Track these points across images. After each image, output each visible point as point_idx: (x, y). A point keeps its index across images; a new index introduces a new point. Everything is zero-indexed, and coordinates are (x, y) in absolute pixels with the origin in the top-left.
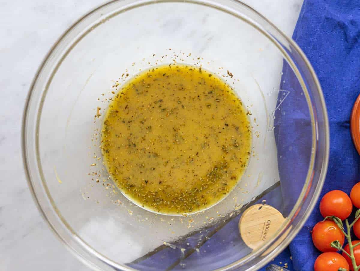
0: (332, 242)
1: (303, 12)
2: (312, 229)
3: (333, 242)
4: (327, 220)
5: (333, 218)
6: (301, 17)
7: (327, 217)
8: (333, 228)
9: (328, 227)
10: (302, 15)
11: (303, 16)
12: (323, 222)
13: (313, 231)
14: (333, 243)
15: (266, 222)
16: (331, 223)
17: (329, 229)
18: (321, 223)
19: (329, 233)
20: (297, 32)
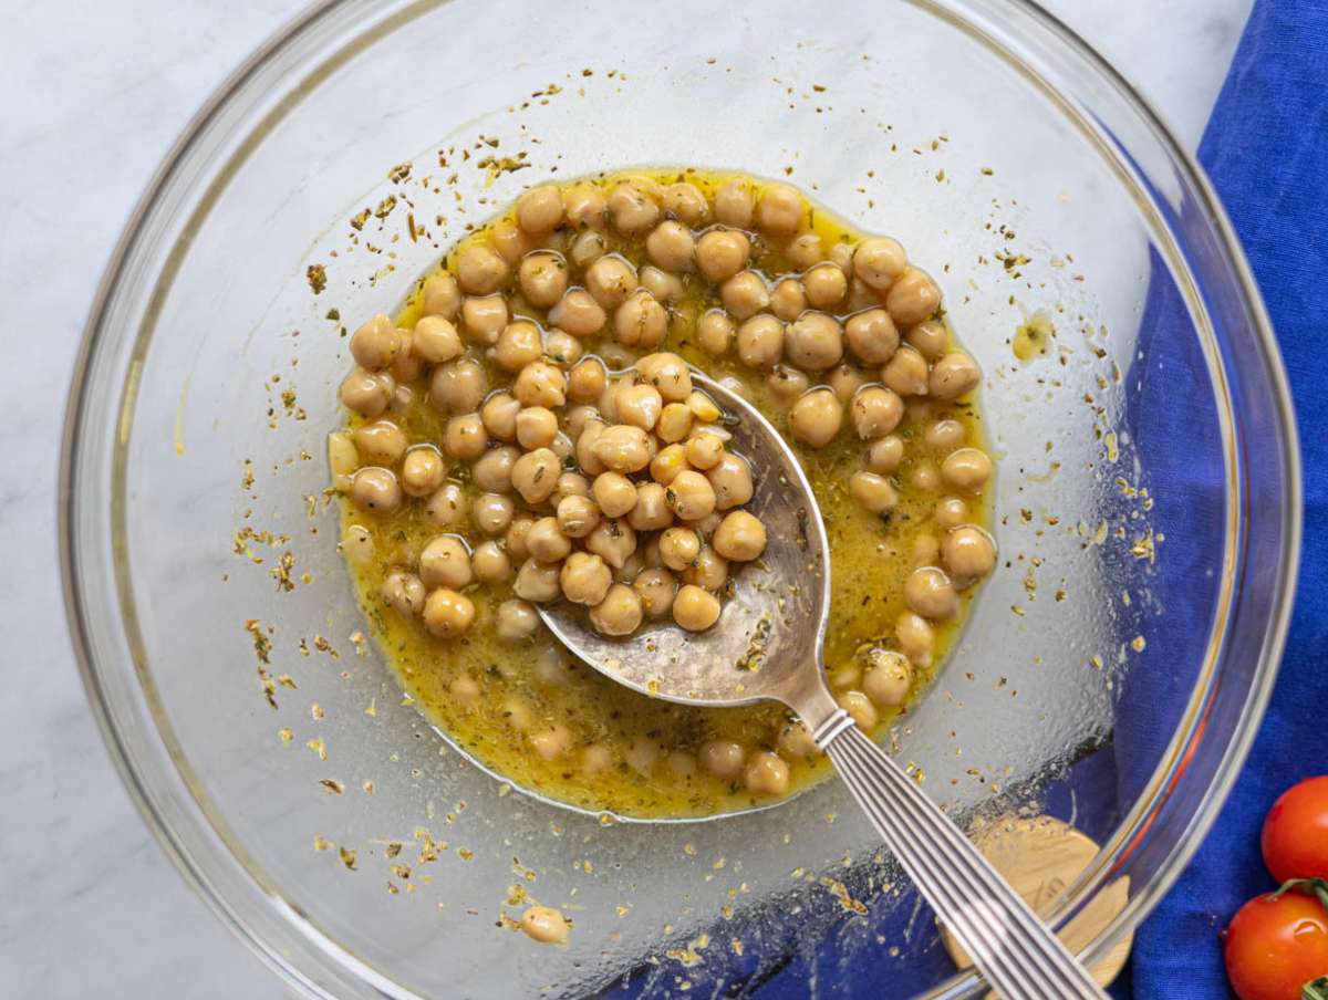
0: (1306, 982)
1: (1251, 60)
2: (1226, 925)
3: (1310, 982)
4: (1291, 891)
5: (1315, 885)
6: (1241, 77)
7: (1291, 882)
8: (1315, 925)
9: (1296, 920)
10: (1244, 70)
11: (1250, 73)
12: (1272, 902)
13: (1232, 933)
14: (1313, 986)
15: (1046, 885)
16: (1304, 903)
17: (1298, 930)
18: (1265, 903)
19: (1298, 944)
20: (1218, 135)
